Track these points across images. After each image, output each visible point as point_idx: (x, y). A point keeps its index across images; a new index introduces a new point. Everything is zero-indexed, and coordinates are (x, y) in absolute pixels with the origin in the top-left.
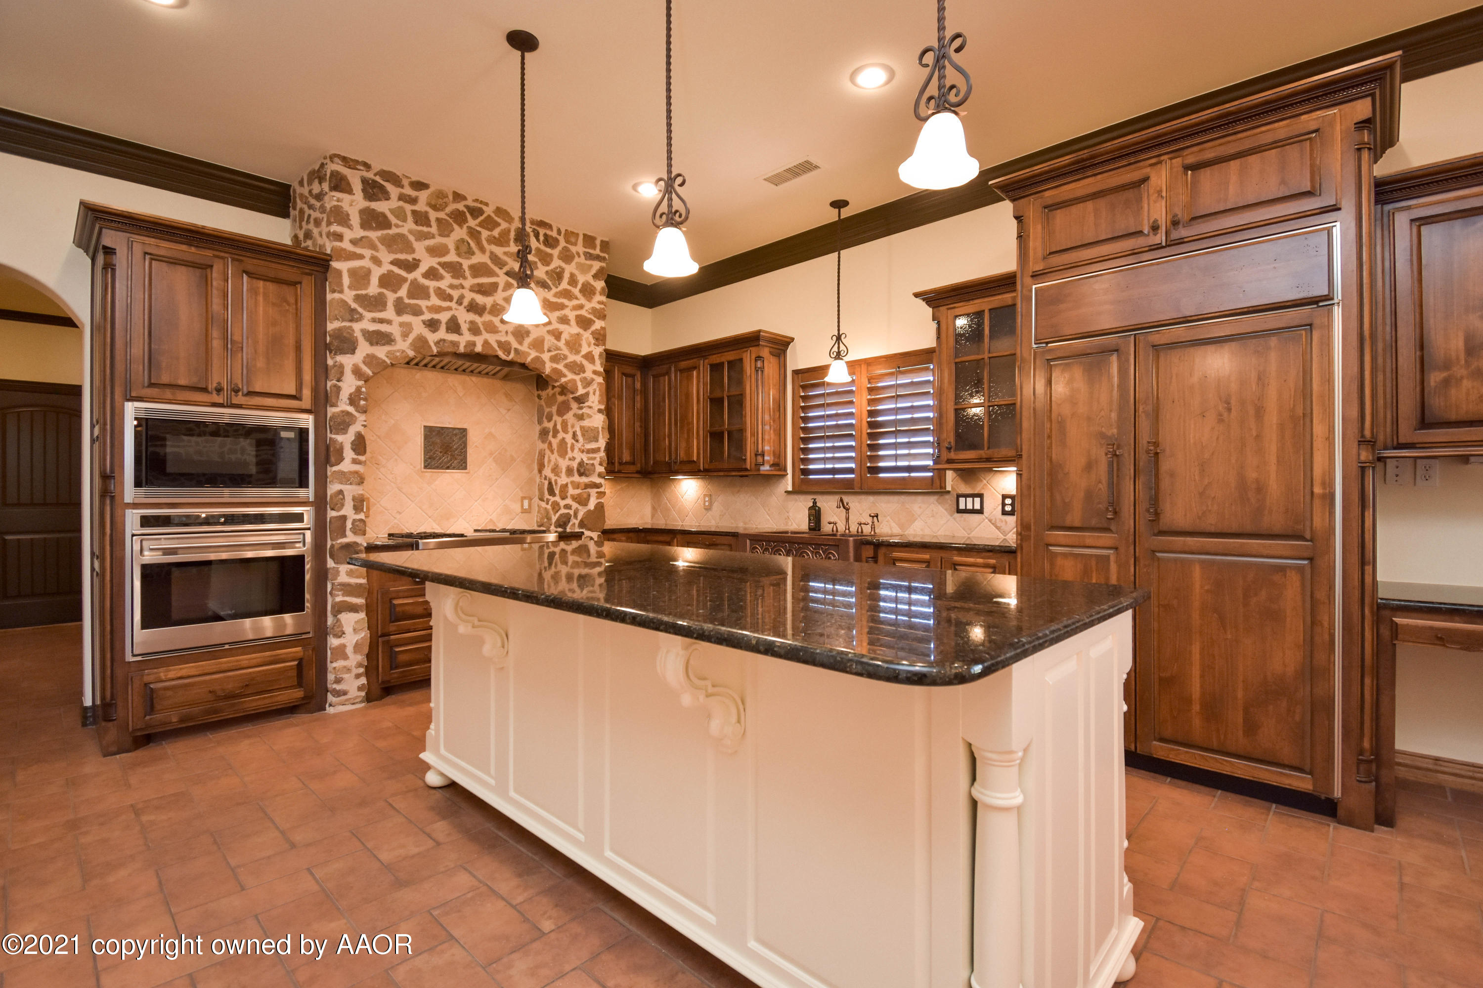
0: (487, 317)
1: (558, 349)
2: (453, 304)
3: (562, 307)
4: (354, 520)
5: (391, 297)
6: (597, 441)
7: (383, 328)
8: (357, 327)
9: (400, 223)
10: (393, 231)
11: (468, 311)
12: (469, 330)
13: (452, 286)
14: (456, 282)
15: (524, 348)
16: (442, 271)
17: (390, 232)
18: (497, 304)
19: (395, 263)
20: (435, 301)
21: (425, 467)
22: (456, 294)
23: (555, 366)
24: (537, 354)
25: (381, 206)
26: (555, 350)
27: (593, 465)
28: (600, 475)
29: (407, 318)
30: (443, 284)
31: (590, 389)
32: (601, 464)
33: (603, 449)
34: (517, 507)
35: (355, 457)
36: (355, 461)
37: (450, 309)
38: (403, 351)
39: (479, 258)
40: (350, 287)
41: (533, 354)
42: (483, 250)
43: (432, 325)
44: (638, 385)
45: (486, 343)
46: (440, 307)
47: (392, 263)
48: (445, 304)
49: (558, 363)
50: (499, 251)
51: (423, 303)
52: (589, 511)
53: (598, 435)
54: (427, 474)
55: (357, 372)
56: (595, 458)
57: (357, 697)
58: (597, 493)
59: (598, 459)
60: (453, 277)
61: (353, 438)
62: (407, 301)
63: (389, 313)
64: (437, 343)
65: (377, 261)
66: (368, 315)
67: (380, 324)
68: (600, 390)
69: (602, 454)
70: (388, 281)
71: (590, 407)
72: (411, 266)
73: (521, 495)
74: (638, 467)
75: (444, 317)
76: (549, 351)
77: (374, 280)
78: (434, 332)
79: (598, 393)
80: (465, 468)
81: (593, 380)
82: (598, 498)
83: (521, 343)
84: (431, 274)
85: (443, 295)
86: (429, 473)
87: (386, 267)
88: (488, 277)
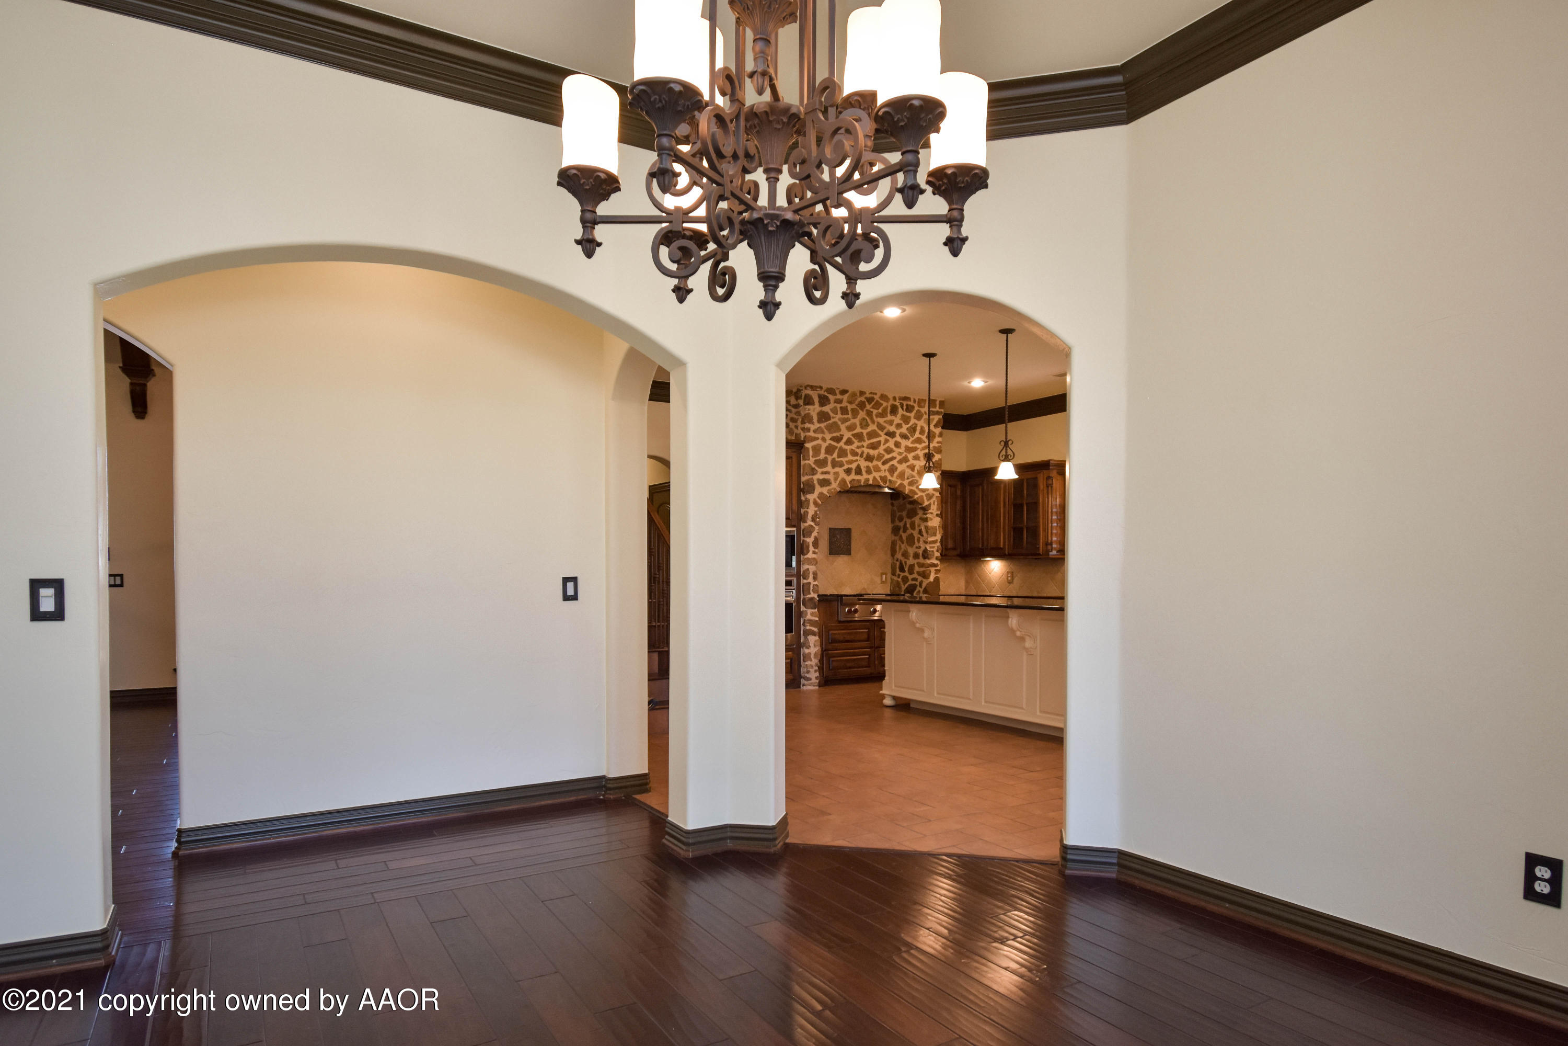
0: (875, 462)
1: (913, 476)
2: (858, 458)
3: (915, 449)
4: (814, 585)
5: (830, 458)
6: (936, 536)
7: (826, 476)
8: (815, 477)
9: (834, 416)
10: (832, 420)
11: (866, 460)
12: (866, 472)
13: (858, 447)
14: (860, 444)
15: (894, 479)
16: (853, 439)
17: (830, 422)
18: (880, 454)
19: (832, 439)
20: (850, 457)
21: (830, 554)
22: (859, 451)
23: (911, 488)
24: (902, 482)
25: (827, 409)
26: (911, 478)
27: (933, 551)
28: (937, 558)
29: (837, 469)
30: (853, 447)
31: (932, 501)
32: (937, 551)
33: (939, 541)
34: (878, 580)
35: (814, 550)
36: (814, 553)
37: (857, 461)
38: (835, 489)
39: (872, 427)
40: (812, 457)
41: (899, 482)
42: (873, 422)
43: (848, 471)
44: (959, 492)
45: (875, 478)
46: (852, 460)
47: (831, 439)
48: (855, 458)
49: (912, 486)
50: (881, 420)
51: (844, 460)
52: (930, 582)
53: (937, 531)
54: (830, 558)
55: (815, 503)
56: (933, 547)
57: (815, 683)
58: (935, 570)
59: (936, 548)
60: (859, 442)
61: (813, 540)
62: (837, 459)
63: (829, 468)
64: (850, 482)
65: (824, 440)
66: (820, 470)
67: (825, 475)
68: (938, 501)
69: (938, 544)
70: (830, 450)
71: (932, 513)
72: (838, 439)
73: (881, 572)
74: (958, 551)
75: (854, 466)
76: (908, 479)
77: (823, 451)
78: (849, 475)
79: (936, 503)
80: (850, 554)
81: (933, 495)
82: (936, 574)
83: (892, 476)
84: (849, 442)
85: (854, 453)
86: (831, 557)
87: (829, 442)
88: (876, 438)
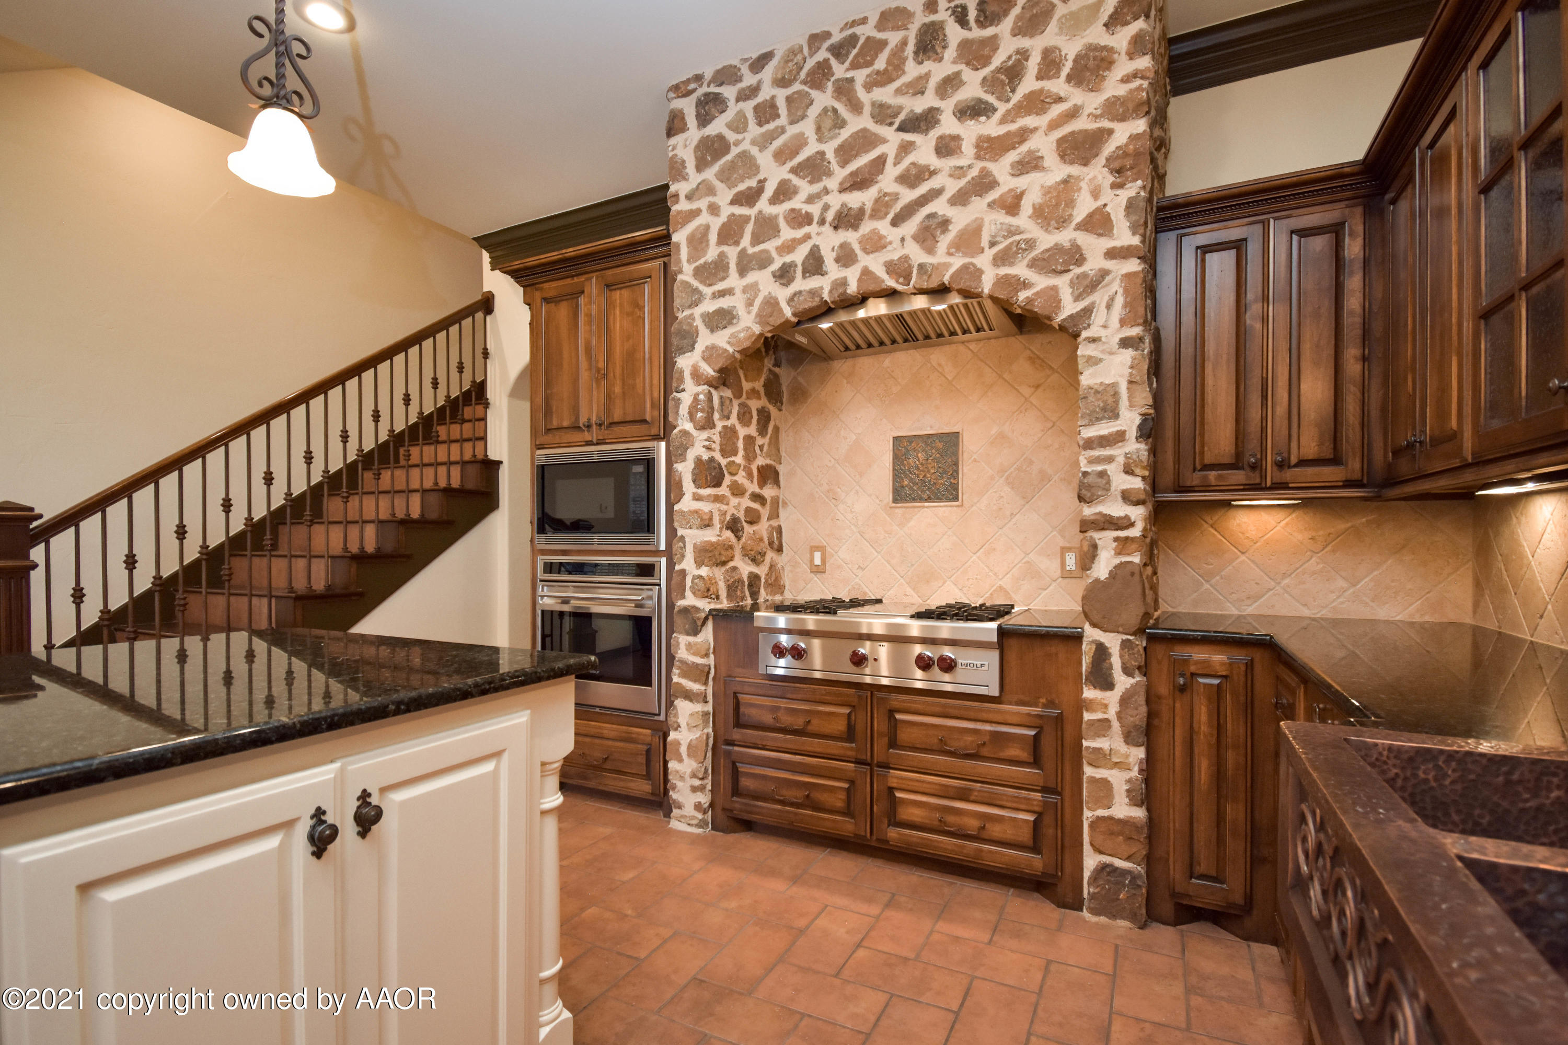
0: (867, 226)
1: (1018, 231)
2: (813, 229)
3: (1023, 135)
4: (694, 578)
5: (732, 253)
6: (1116, 416)
7: (724, 303)
8: (698, 311)
9: (740, 137)
10: (734, 151)
11: (836, 228)
12: (837, 260)
13: (810, 200)
14: (817, 188)
15: (940, 256)
16: (795, 180)
17: (729, 157)
18: (886, 194)
19: (736, 201)
20: (787, 233)
21: (895, 500)
22: (815, 210)
23: (1004, 271)
24: (967, 260)
25: (718, 126)
26: (1005, 237)
27: (1103, 474)
28: (1127, 497)
29: (753, 277)
30: (797, 203)
31: (1099, 298)
32: (1128, 471)
33: (1132, 433)
34: (1051, 567)
35: (695, 490)
36: (697, 498)
37: (808, 237)
38: (749, 328)
39: (856, 124)
40: (688, 261)
41: (957, 262)
42: (856, 107)
43: (784, 275)
45: (866, 272)
46: (794, 240)
47: (732, 203)
48: (799, 233)
49: (1012, 264)
50: (884, 94)
51: (770, 246)
52: (1097, 581)
53: (1117, 402)
54: (897, 511)
55: (697, 376)
56: (1110, 459)
58: (1116, 539)
59: (1121, 460)
60: (811, 182)
61: (693, 466)
62: (751, 251)
63: (733, 280)
64: (790, 301)
65: (714, 209)
66: (707, 291)
67: (721, 299)
68: (1126, 292)
69: (1135, 447)
70: (729, 233)
71: (1094, 340)
72: (749, 198)
73: (1062, 543)
75: (799, 256)
76: (992, 244)
77: (713, 237)
78: (787, 285)
79: (1120, 300)
80: (956, 498)
81: (1104, 273)
82: (1119, 553)
83: (931, 251)
84: (784, 192)
85: (799, 219)
86: (901, 510)
87: (727, 211)
88: (867, 151)
